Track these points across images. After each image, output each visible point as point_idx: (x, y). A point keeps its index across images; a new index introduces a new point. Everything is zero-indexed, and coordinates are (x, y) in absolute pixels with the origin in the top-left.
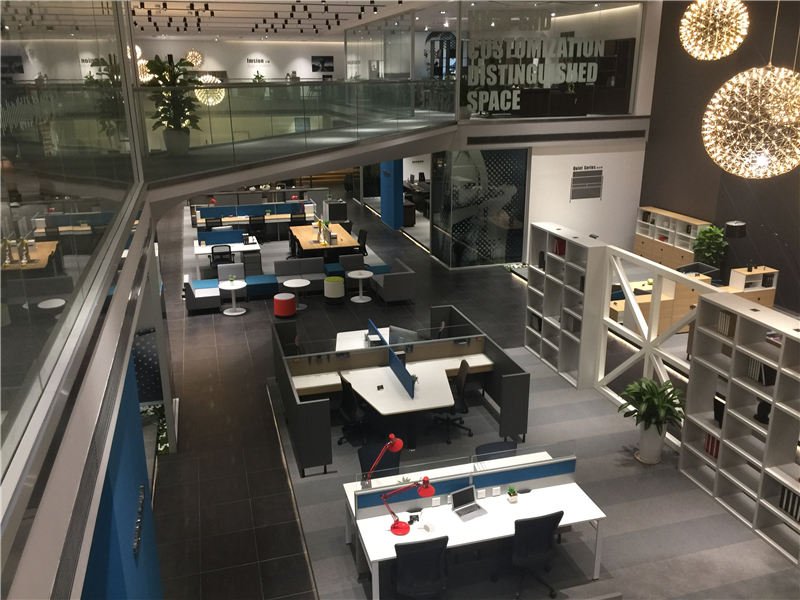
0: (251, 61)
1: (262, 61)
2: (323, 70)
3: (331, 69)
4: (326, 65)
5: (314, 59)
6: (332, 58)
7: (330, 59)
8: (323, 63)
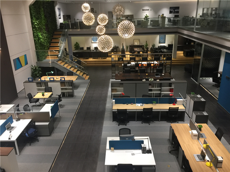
0: (144, 10)
1: (148, 10)
2: (174, 13)
3: (178, 12)
4: (176, 11)
5: (171, 8)
6: (179, 7)
7: (178, 8)
8: (174, 10)
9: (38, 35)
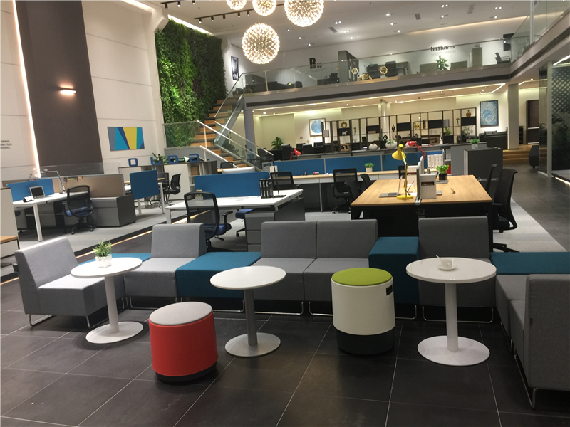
9: (170, 93)
